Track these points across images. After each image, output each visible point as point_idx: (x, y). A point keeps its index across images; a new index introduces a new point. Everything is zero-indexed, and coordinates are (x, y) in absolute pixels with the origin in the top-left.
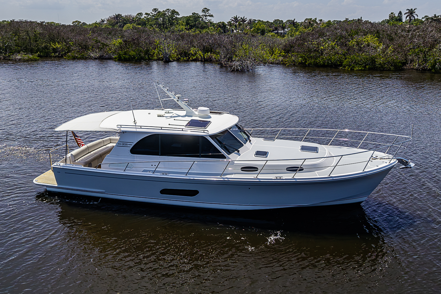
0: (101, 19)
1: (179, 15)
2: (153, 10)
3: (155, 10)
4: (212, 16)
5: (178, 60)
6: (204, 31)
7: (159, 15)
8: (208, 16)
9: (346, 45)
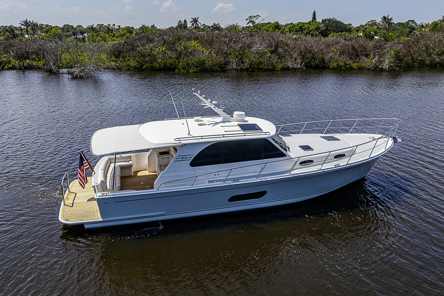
9: (176, 50)
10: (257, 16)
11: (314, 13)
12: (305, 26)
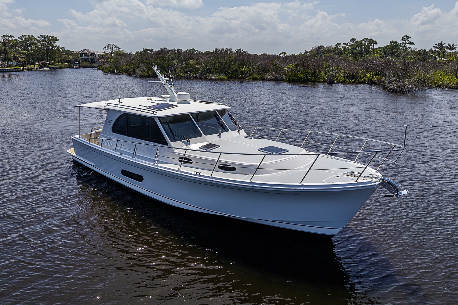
0: (305, 51)
1: (376, 44)
2: (350, 40)
3: (353, 40)
4: (413, 43)
5: (344, 82)
7: (357, 44)
8: (408, 43)
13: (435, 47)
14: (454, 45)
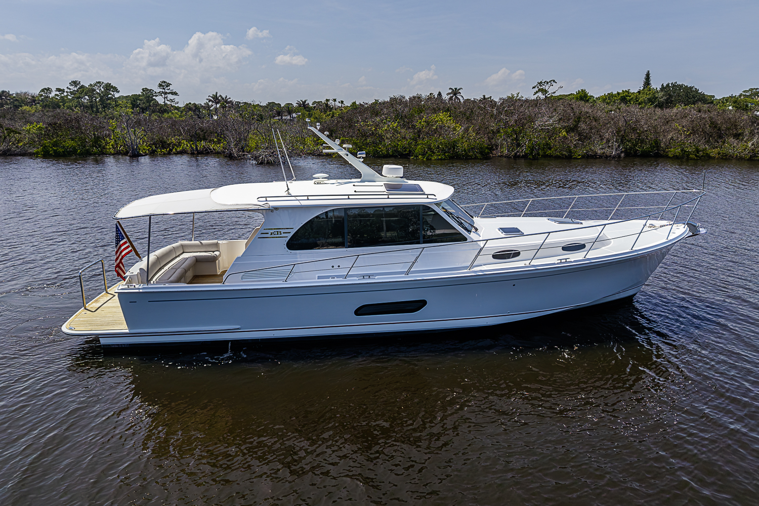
1: (118, 92)
2: (70, 83)
3: (75, 83)
4: (175, 94)
5: (153, 154)
6: (166, 115)
7: (83, 91)
8: (170, 93)
9: (414, 127)
10: (551, 81)
11: (648, 75)
12: (630, 96)
13: (210, 101)
14: (228, 98)
